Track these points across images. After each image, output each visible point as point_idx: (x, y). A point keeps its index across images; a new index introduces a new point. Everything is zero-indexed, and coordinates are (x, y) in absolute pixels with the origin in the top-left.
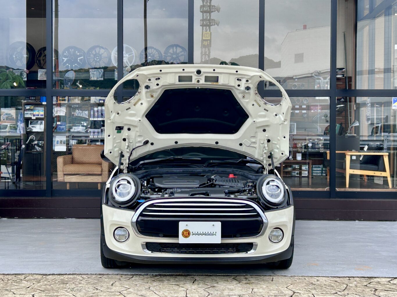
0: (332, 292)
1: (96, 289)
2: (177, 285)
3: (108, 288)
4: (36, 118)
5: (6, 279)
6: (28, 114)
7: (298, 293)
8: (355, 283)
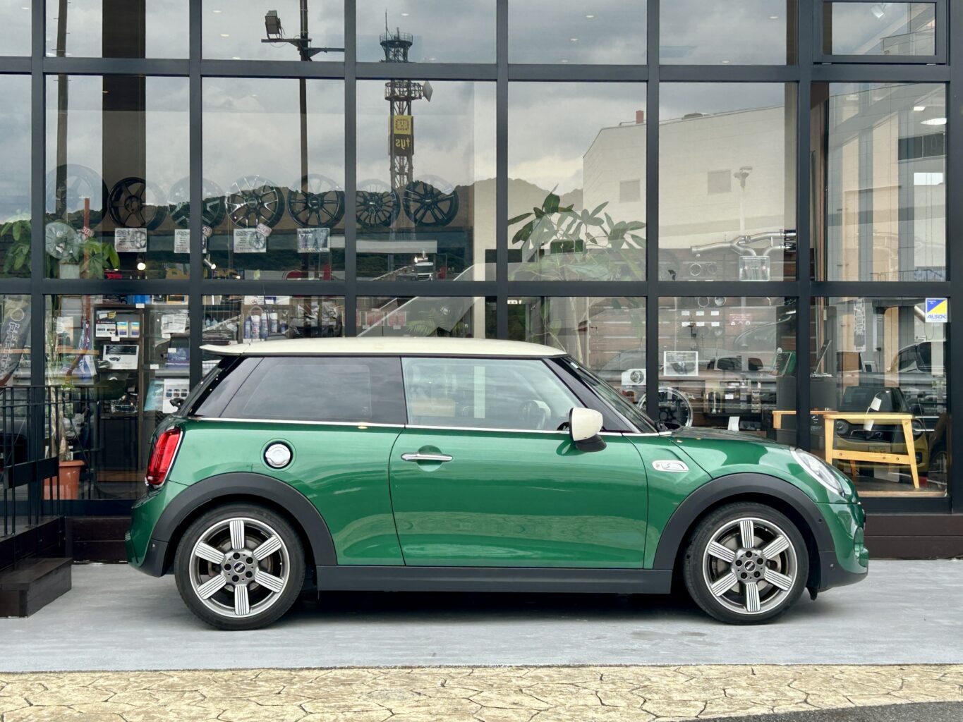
0: (879, 692)
1: (416, 693)
2: (572, 684)
3: (438, 691)
4: (121, 338)
5: (220, 680)
6: (104, 330)
7: (813, 694)
8: (917, 675)
